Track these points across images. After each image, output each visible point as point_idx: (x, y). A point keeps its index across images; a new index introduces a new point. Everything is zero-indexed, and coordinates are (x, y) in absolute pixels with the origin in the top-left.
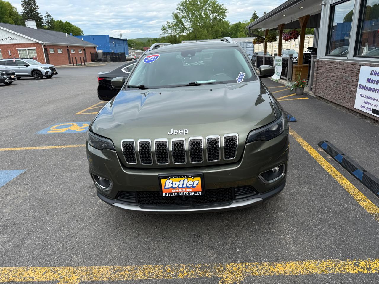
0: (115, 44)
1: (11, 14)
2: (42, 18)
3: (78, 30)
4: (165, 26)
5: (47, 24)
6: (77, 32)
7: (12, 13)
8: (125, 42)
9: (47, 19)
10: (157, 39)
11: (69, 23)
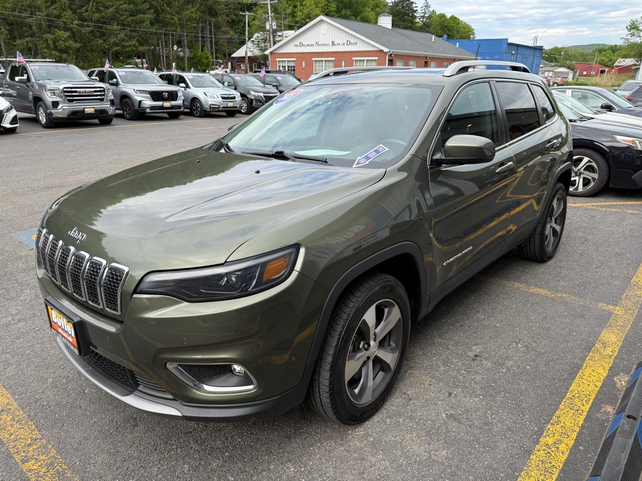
0: (515, 55)
1: (377, 5)
2: (417, 10)
3: (467, 30)
4: (637, 21)
5: (421, 20)
6: (464, 33)
7: (379, 5)
8: (538, 53)
9: (423, 11)
10: (618, 47)
11: (456, 18)
